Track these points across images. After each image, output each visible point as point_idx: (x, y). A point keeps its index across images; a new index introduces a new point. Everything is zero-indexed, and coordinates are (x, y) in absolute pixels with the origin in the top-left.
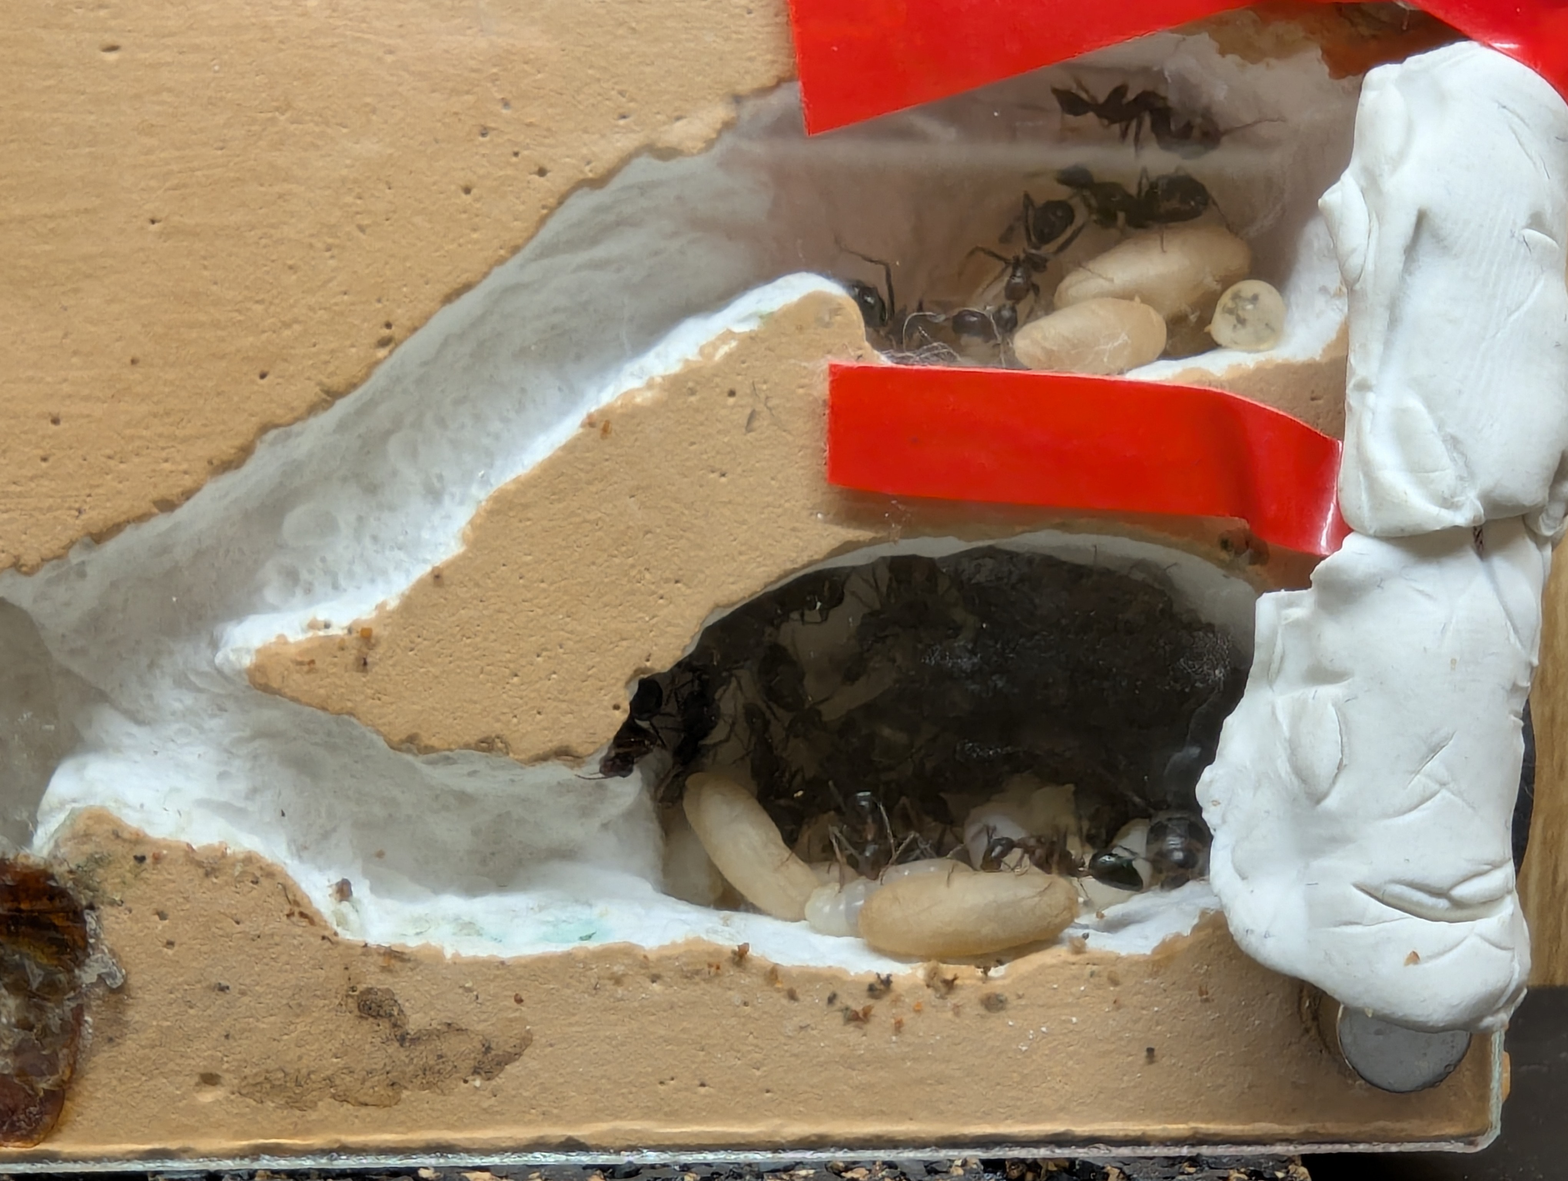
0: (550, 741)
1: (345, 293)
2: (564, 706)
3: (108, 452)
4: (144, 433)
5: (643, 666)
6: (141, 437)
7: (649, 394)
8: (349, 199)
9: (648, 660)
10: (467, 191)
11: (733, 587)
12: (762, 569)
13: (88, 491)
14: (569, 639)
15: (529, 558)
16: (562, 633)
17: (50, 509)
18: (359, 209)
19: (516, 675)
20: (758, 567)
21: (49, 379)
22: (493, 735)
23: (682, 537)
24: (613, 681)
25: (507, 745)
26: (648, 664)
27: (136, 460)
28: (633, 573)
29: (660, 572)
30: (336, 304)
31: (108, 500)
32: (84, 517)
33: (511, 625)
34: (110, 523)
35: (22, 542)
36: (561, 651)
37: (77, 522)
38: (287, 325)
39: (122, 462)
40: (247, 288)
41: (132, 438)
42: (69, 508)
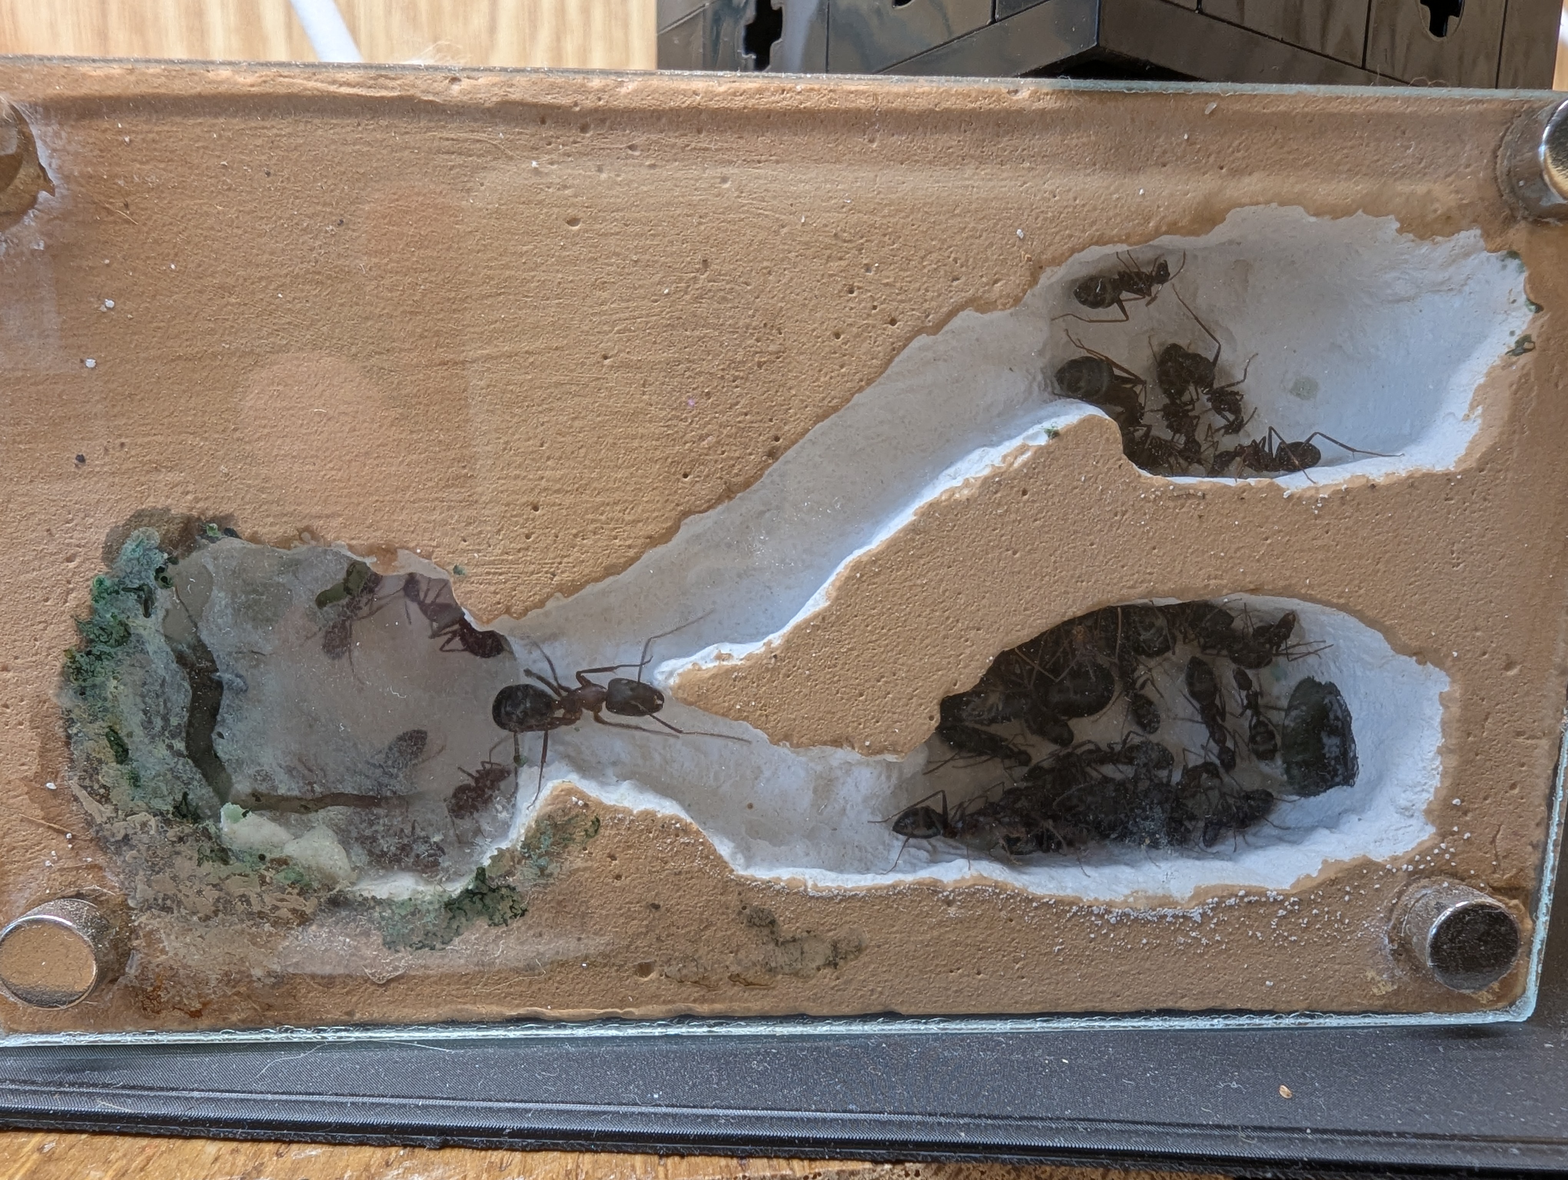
0: (885, 741)
1: (747, 414)
2: (895, 716)
4: (600, 517)
5: (951, 689)
6: (598, 521)
7: (966, 492)
8: (751, 342)
9: (954, 685)
10: (838, 336)
11: (1019, 634)
13: (558, 560)
14: (900, 669)
16: (895, 665)
17: (532, 573)
18: (759, 350)
19: (862, 695)
20: (1038, 620)
21: (531, 476)
22: (844, 737)
23: (984, 597)
24: (930, 700)
25: (853, 743)
26: (954, 688)
27: (594, 537)
28: (948, 622)
29: (966, 623)
30: (740, 422)
31: (575, 566)
32: (557, 578)
33: (860, 659)
34: (576, 582)
35: (512, 597)
36: (895, 678)
37: (552, 581)
38: (703, 438)
39: (584, 539)
40: (675, 409)
41: (592, 521)
42: (546, 572)
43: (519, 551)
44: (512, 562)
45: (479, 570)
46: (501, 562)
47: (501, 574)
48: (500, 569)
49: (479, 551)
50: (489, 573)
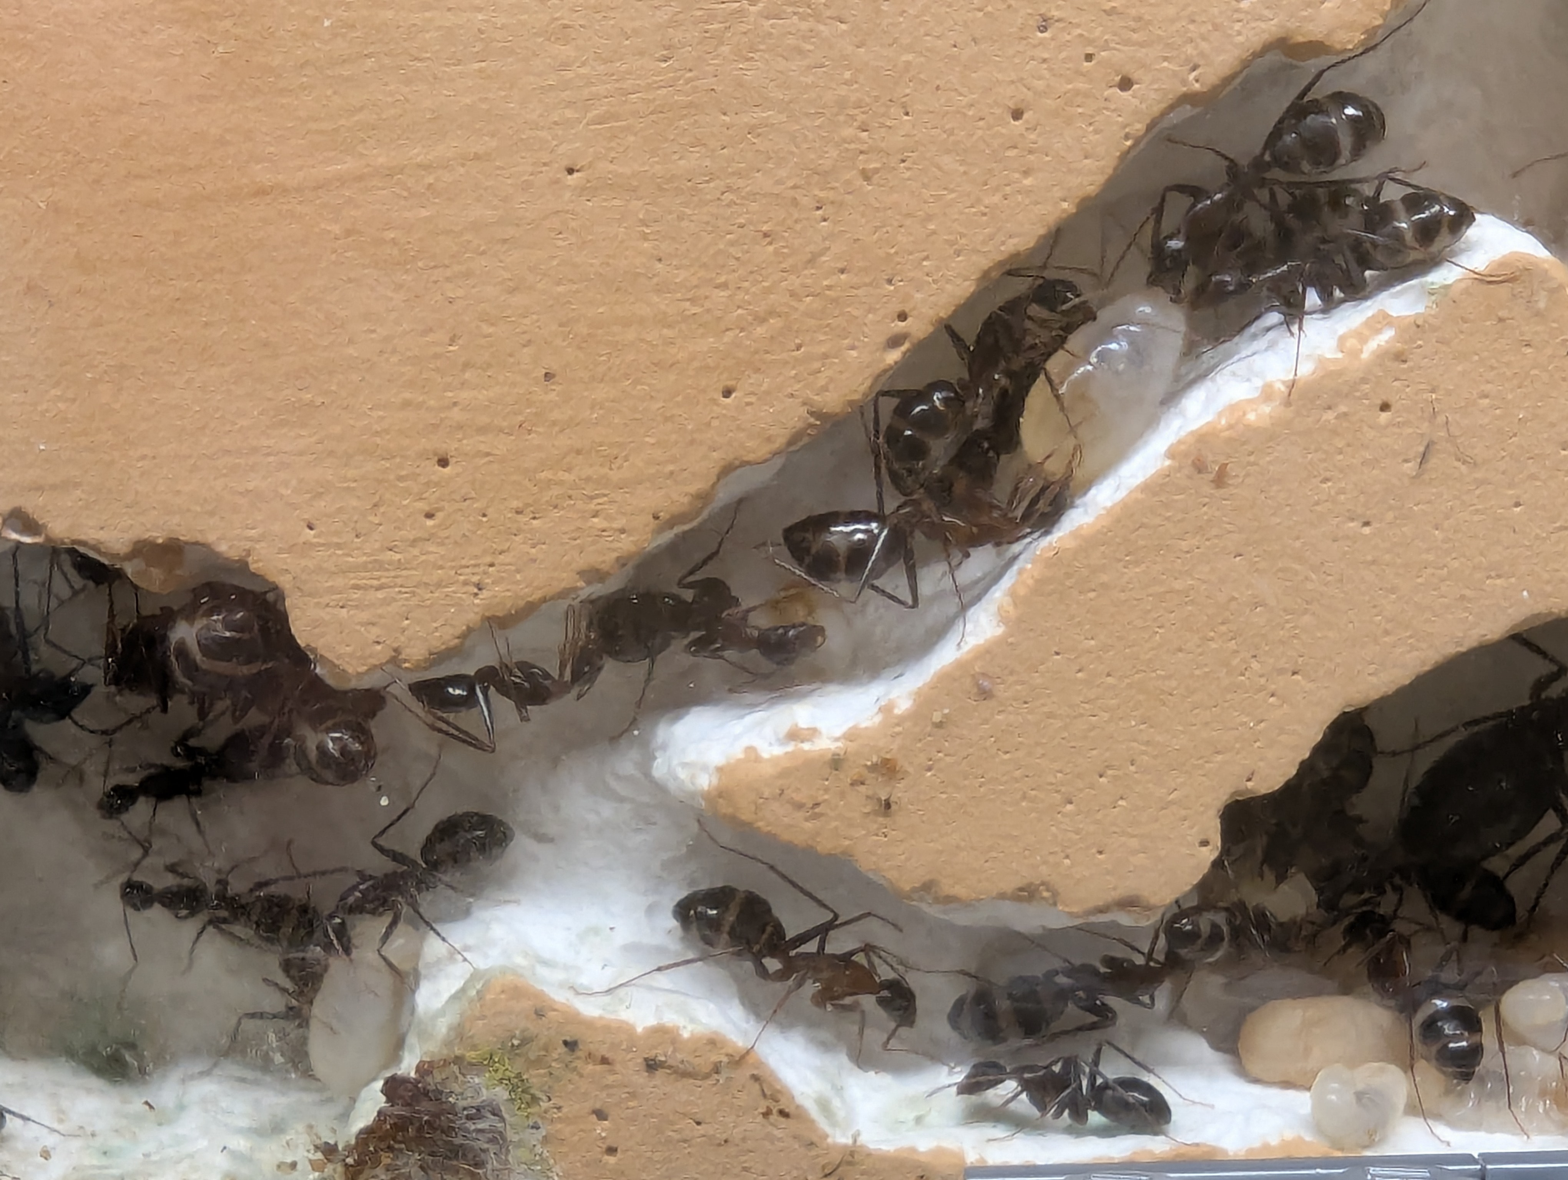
0: (1115, 889)
1: (842, 271)
2: (1134, 843)
3: (515, 504)
4: (566, 476)
5: (1242, 788)
6: (561, 483)
7: (1266, 409)
8: (848, 132)
9: (1249, 780)
10: (1017, 114)
11: (1374, 679)
12: (1416, 653)
13: (488, 559)
14: (1144, 753)
15: (1093, 642)
16: (1135, 744)
17: (439, 585)
18: (864, 147)
19: (1071, 803)
20: (1409, 652)
21: (432, 403)
22: (1038, 882)
23: (1306, 611)
24: (1202, 809)
25: (1055, 894)
26: (1250, 784)
28: (1235, 662)
29: (1272, 661)
30: (829, 288)
31: (518, 571)
32: (484, 594)
33: (1066, 735)
34: (521, 603)
36: (1133, 768)
37: (477, 601)
38: (762, 320)
40: (704, 266)
41: (549, 483)
42: (466, 583)
43: (414, 542)
44: (399, 565)
46: (380, 565)
47: (379, 588)
48: (378, 579)
49: (338, 546)
50: (357, 587)
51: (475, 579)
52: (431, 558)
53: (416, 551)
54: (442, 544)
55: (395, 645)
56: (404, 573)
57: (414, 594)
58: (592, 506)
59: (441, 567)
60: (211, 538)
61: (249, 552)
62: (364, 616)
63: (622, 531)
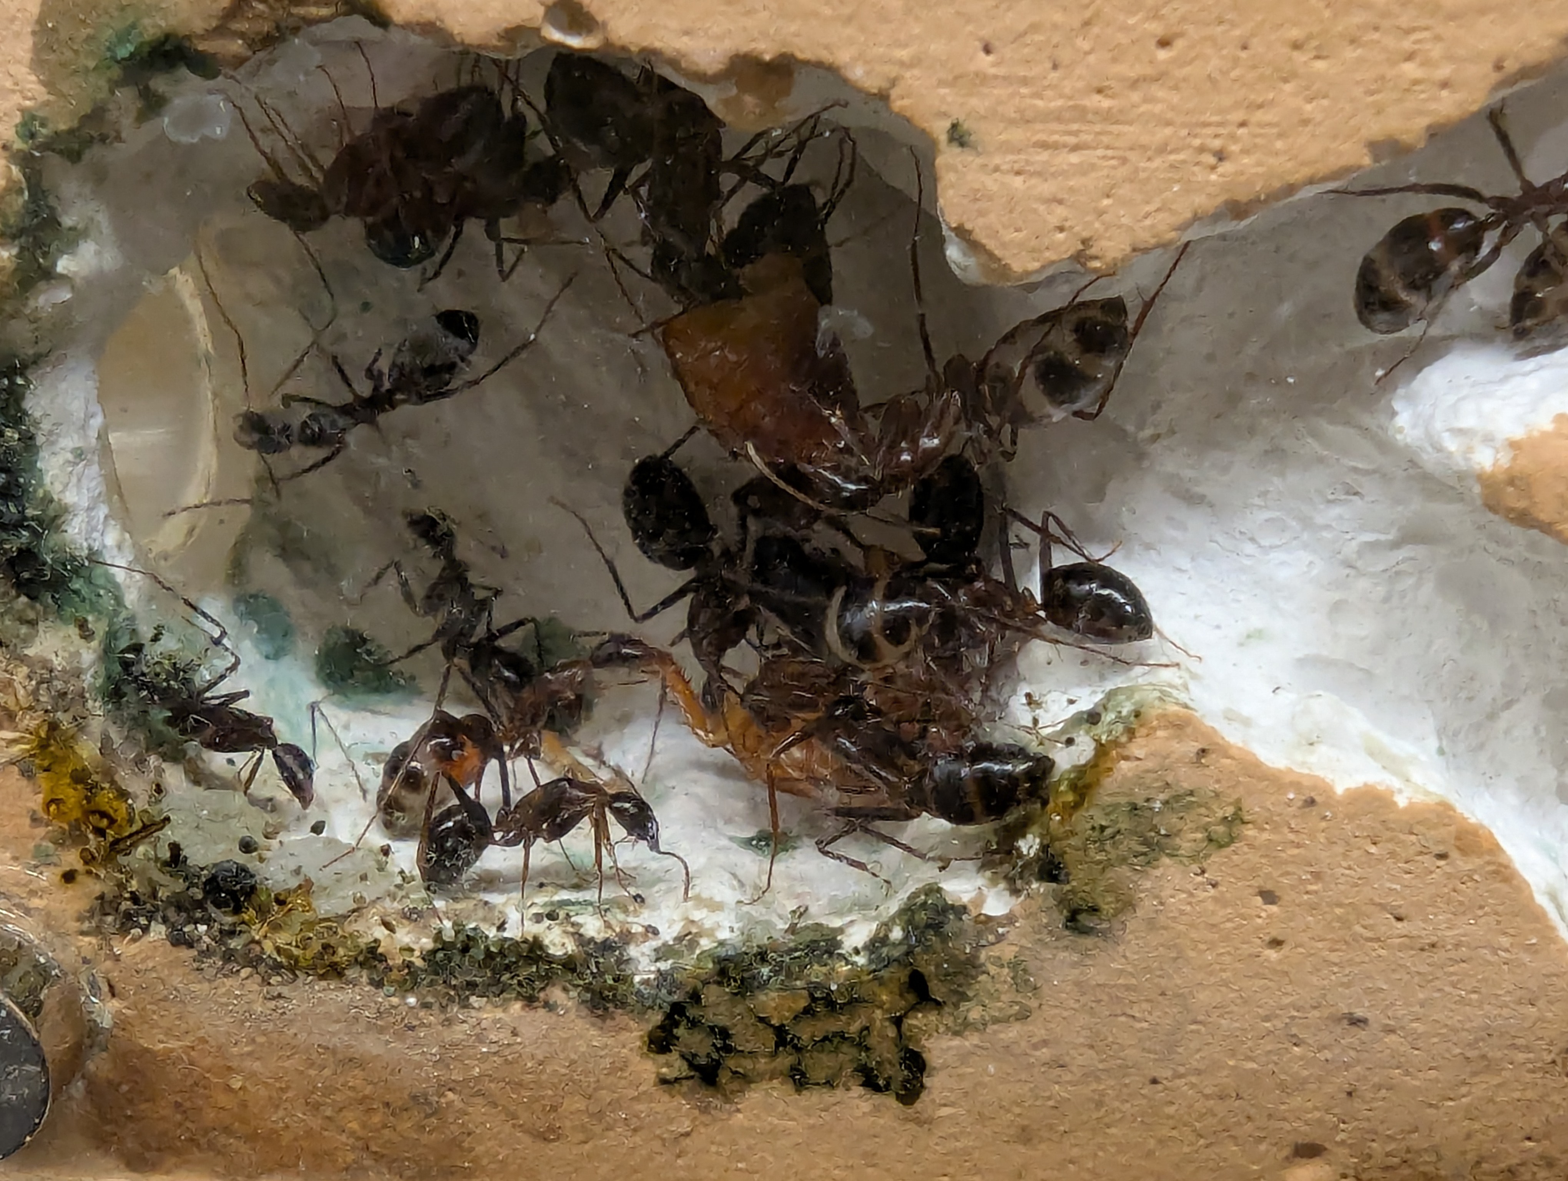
3: (1295, 33)
13: (1239, 116)
17: (1163, 149)
27: (1351, 54)
31: (1280, 136)
32: (1226, 167)
34: (1277, 184)
35: (1100, 213)
37: (1213, 177)
39: (1318, 57)
42: (1202, 149)
43: (1134, 84)
44: (1108, 117)
45: (1017, 135)
46: (1081, 114)
47: (1075, 148)
48: (1076, 133)
49: (1025, 81)
50: (1044, 146)
51: (1217, 144)
52: (1158, 108)
53: (1135, 97)
54: (1176, 88)
55: (1085, 234)
56: (1115, 128)
57: (1124, 161)
58: (1407, 44)
59: (1169, 123)
60: (842, 57)
61: (893, 82)
62: (1047, 188)
63: (1445, 84)
